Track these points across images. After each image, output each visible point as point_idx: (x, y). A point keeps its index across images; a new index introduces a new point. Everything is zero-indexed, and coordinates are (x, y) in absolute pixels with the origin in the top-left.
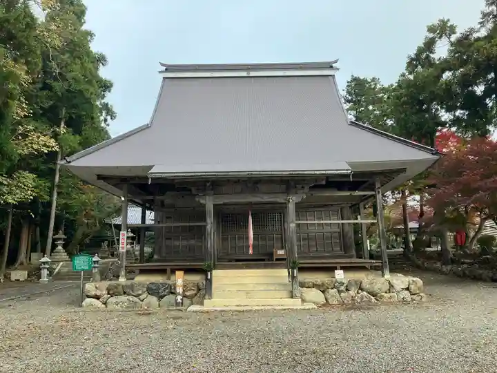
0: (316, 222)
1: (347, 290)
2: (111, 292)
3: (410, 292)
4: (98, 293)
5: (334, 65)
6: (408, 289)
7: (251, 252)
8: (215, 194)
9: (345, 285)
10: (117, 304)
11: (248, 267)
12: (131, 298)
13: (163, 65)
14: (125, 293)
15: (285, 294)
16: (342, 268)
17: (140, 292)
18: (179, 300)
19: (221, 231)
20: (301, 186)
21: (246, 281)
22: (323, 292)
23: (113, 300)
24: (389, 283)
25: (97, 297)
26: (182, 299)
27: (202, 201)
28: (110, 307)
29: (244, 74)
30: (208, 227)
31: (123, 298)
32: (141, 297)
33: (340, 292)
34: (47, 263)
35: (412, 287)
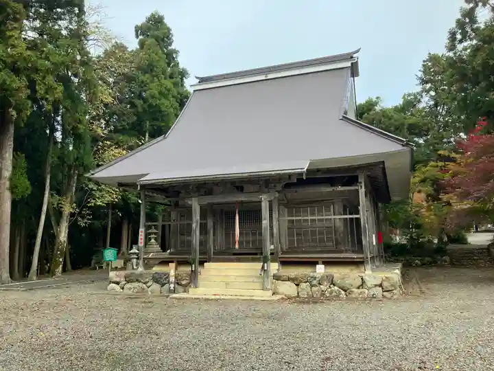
0: (309, 218)
1: (320, 284)
2: (127, 279)
3: (382, 288)
4: (118, 280)
5: (355, 55)
6: (381, 285)
7: (237, 246)
8: (199, 196)
9: (317, 279)
10: (130, 289)
11: (239, 261)
12: (140, 284)
13: (197, 78)
14: (137, 280)
15: (258, 286)
16: (324, 263)
17: (147, 280)
18: (172, 288)
19: (224, 227)
20: (273, 185)
21: (230, 273)
22: (297, 285)
23: (128, 286)
24: (362, 279)
25: (118, 283)
26: (174, 287)
27: (190, 202)
28: (126, 291)
29: (263, 77)
30: (194, 225)
31: (136, 284)
32: (148, 284)
33: (312, 286)
34: (135, 253)
35: (385, 284)
